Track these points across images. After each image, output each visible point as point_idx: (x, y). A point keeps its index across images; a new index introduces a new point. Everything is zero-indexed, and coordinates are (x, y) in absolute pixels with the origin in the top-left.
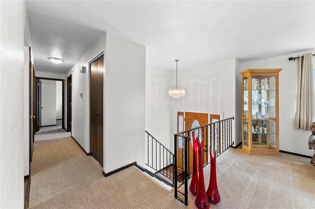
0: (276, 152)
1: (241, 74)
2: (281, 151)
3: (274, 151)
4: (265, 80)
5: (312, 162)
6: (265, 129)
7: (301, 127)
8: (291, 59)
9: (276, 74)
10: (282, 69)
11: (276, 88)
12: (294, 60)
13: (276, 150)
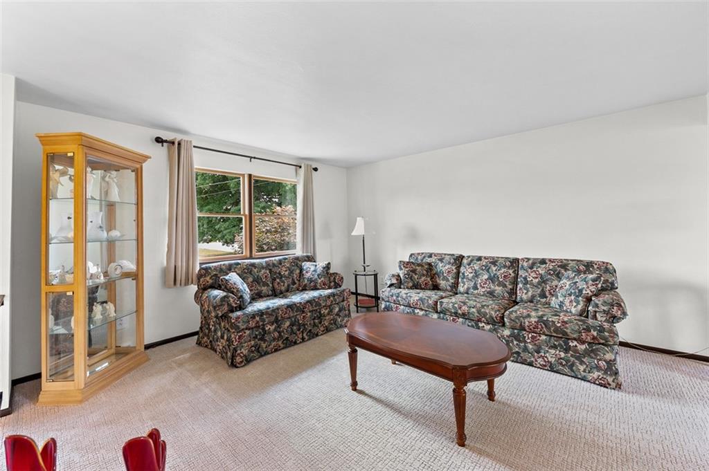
0: (139, 354)
1: (37, 139)
2: (148, 347)
3: (134, 357)
4: (112, 176)
5: (199, 343)
6: (110, 306)
7: (178, 282)
8: (160, 140)
9: (138, 166)
10: (150, 158)
11: (137, 199)
12: (162, 146)
13: (138, 352)
